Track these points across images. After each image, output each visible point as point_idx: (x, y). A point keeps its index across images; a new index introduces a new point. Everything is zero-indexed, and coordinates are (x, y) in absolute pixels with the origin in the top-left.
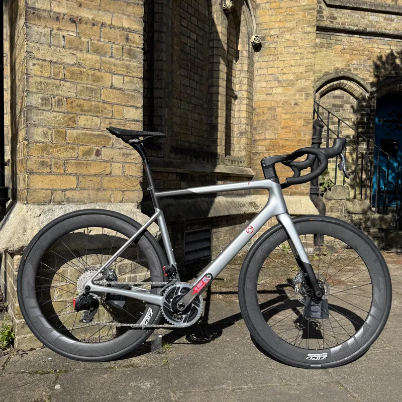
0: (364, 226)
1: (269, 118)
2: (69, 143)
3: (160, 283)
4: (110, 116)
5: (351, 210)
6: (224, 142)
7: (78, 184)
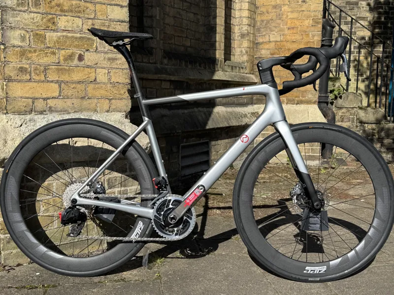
0: (377, 136)
1: (274, 18)
2: (49, 47)
3: (150, 196)
4: (92, 17)
5: (364, 119)
6: (223, 45)
7: (60, 92)
